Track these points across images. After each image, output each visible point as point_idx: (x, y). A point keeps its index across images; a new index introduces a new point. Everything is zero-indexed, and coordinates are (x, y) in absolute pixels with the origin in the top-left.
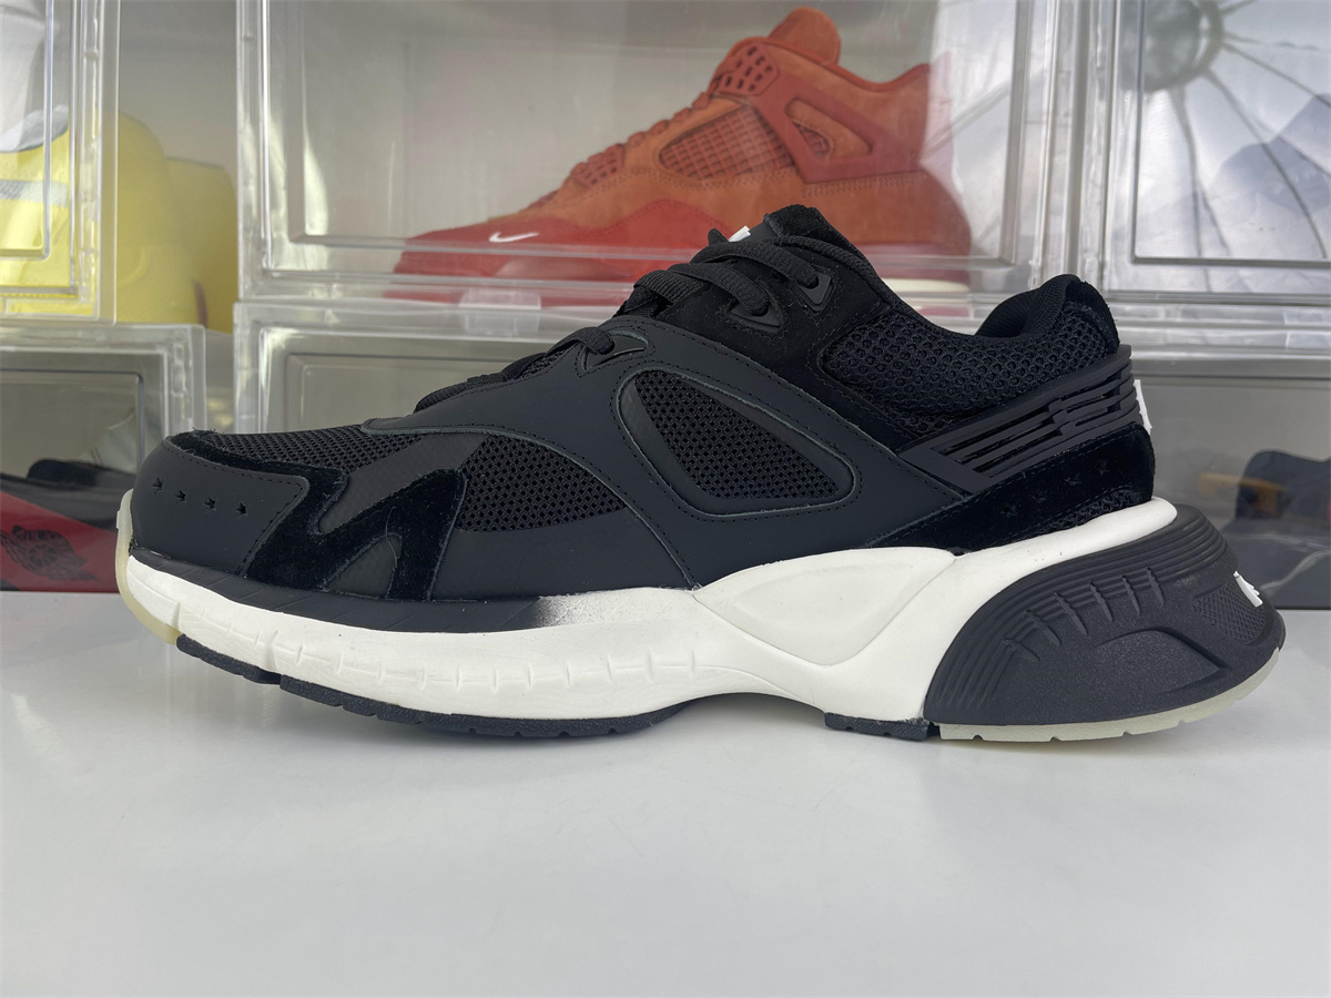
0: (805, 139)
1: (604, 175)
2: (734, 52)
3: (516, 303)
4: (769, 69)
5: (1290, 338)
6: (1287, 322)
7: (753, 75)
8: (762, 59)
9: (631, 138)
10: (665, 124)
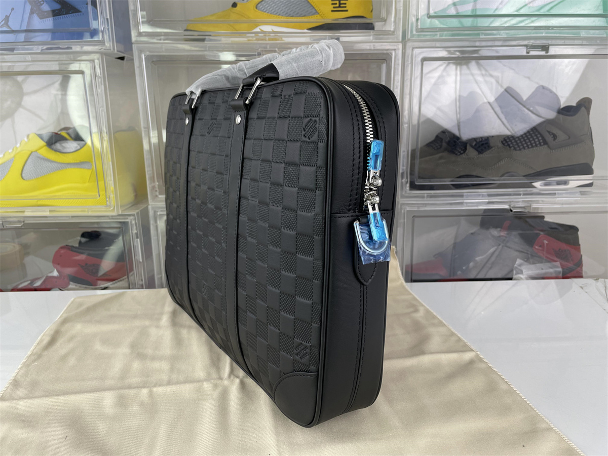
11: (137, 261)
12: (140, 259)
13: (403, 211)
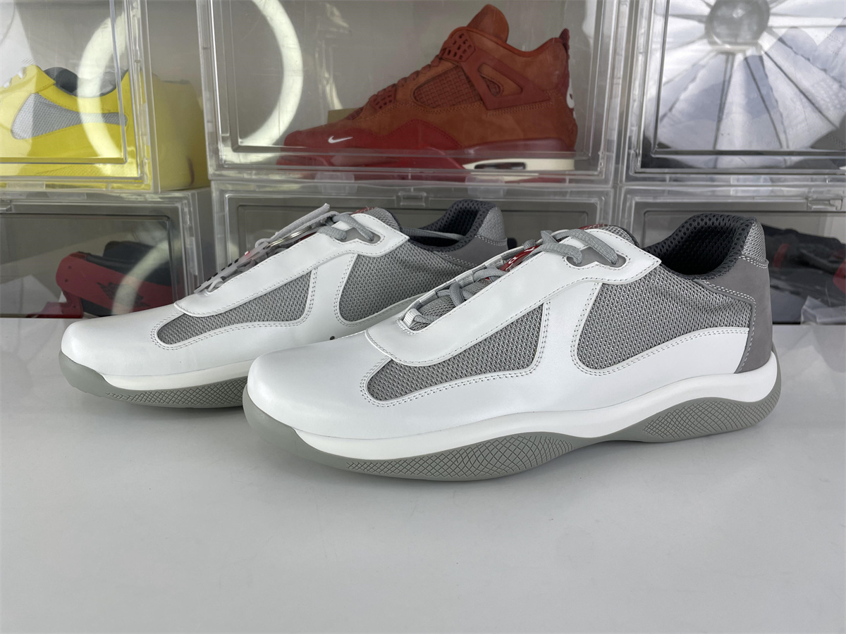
0: (488, 86)
1: (385, 104)
2: (452, 35)
3: (342, 179)
4: (470, 46)
5: (732, 191)
6: (732, 183)
7: (462, 50)
8: (466, 40)
9: (399, 81)
10: (417, 73)
11: (191, 274)
12: (194, 271)
13: (628, 204)
